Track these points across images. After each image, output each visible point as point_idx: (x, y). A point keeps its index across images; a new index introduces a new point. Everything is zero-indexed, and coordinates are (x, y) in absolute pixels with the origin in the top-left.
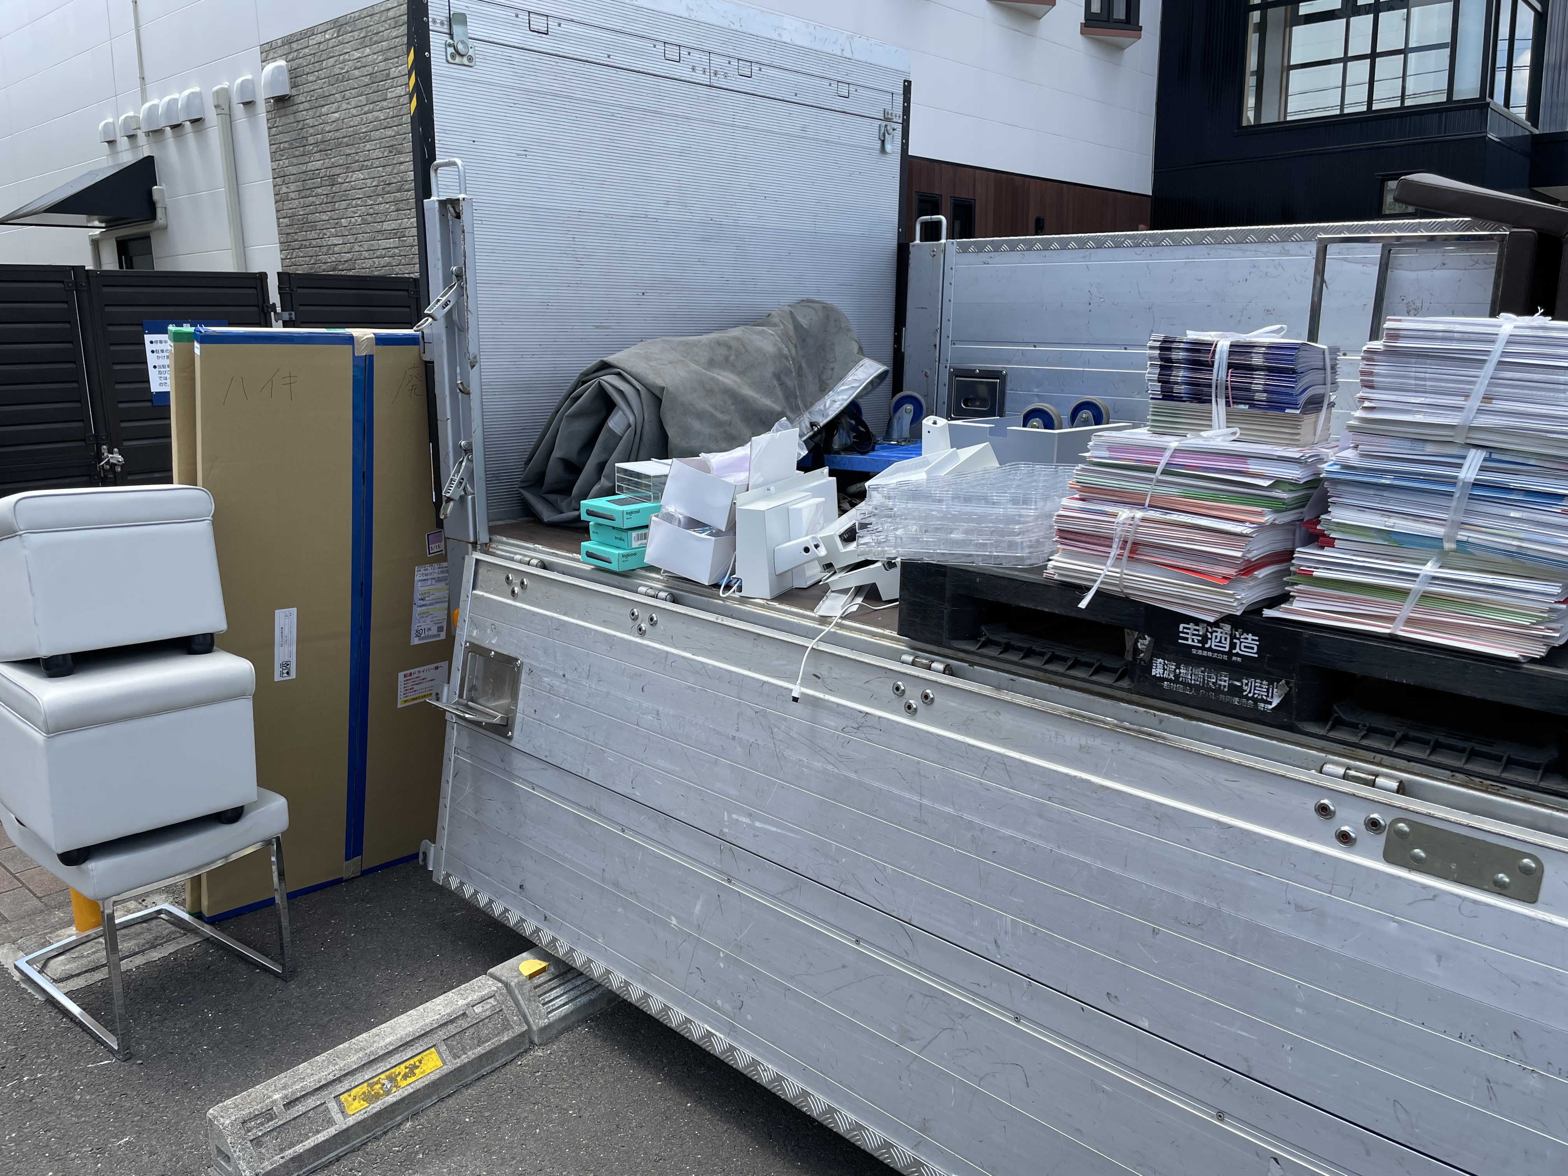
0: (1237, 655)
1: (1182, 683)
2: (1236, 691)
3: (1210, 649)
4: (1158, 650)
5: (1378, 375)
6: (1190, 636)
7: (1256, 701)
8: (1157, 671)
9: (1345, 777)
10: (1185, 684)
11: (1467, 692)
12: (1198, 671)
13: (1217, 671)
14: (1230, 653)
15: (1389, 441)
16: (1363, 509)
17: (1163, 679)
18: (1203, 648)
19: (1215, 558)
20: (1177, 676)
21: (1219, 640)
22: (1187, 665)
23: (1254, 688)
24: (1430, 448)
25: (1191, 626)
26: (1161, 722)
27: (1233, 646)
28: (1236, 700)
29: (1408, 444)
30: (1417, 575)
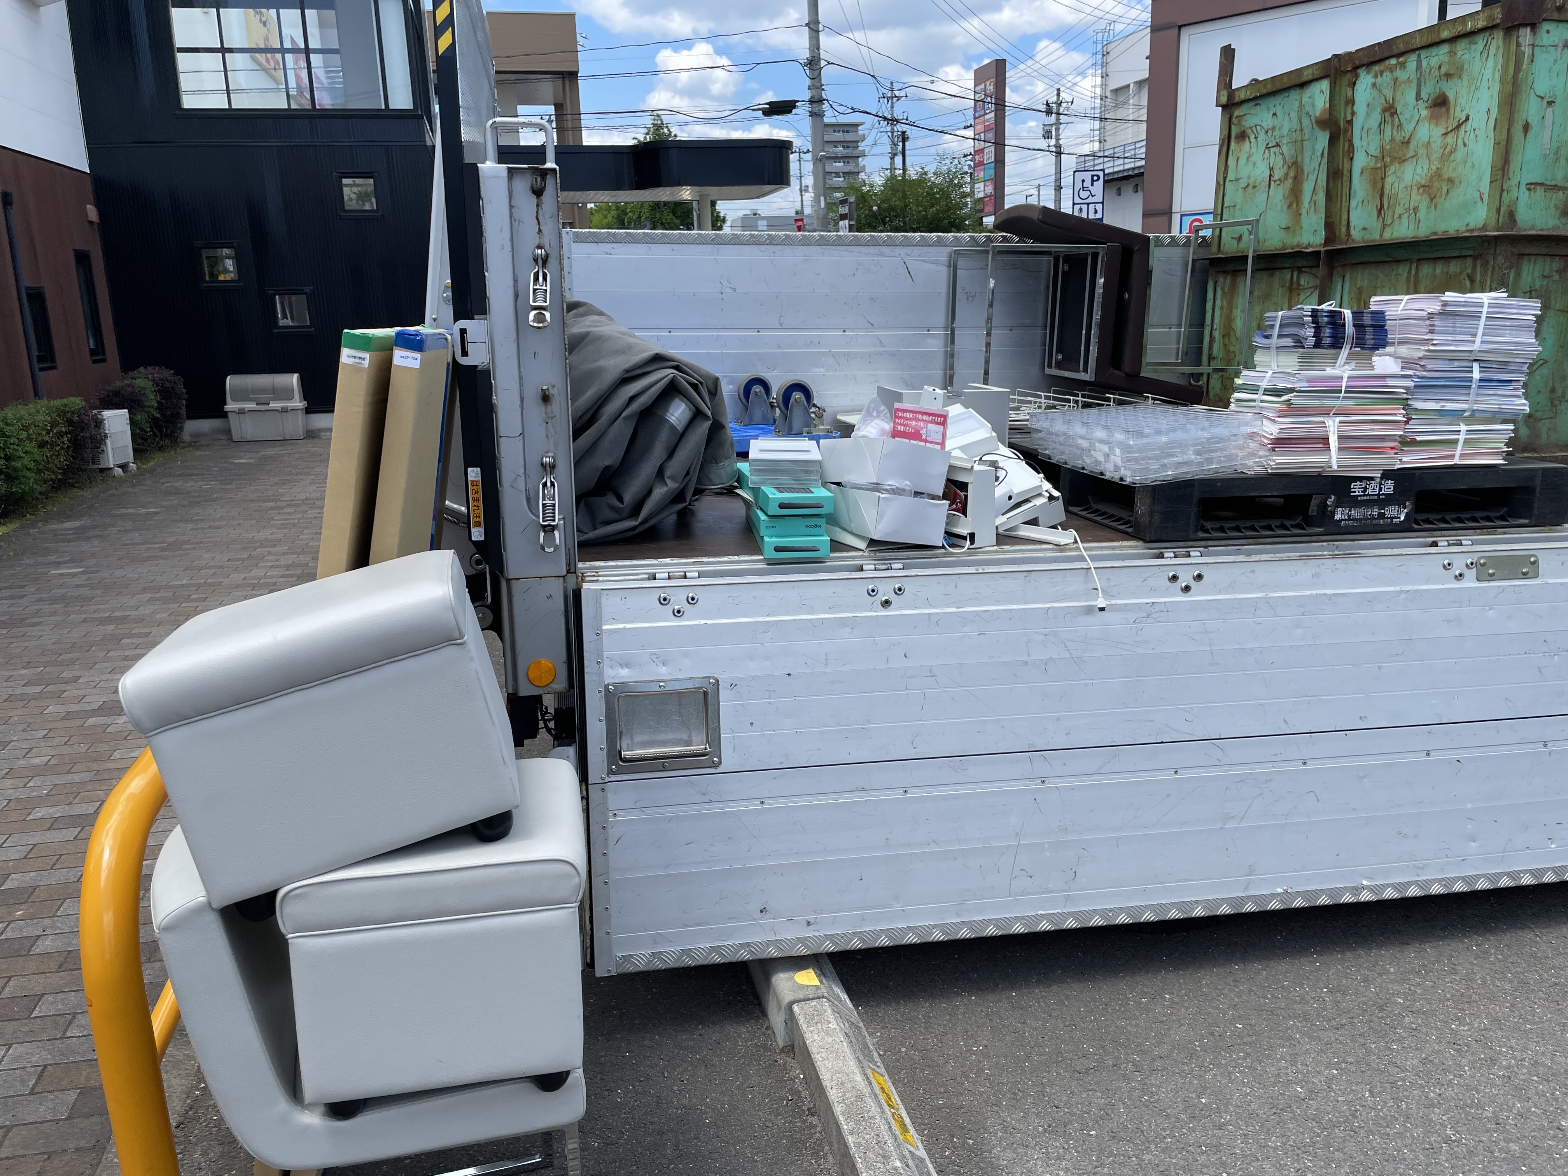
0: (1383, 494)
1: (1352, 520)
2: (1382, 516)
3: (1368, 495)
4: (1338, 504)
5: (1438, 326)
6: (1357, 489)
7: (1391, 518)
8: (1338, 517)
9: (1449, 545)
10: (1353, 520)
11: (1488, 486)
12: (1361, 510)
13: (1372, 507)
14: (1379, 495)
15: (1439, 361)
16: (1426, 400)
17: (1341, 520)
18: (1364, 495)
19: (1383, 438)
20: (1349, 516)
21: (1373, 489)
22: (1355, 508)
23: (1391, 511)
24: (1456, 364)
25: (1358, 483)
26: (1337, 547)
27: (1380, 489)
28: (1381, 522)
29: (1447, 362)
30: (1459, 431)
